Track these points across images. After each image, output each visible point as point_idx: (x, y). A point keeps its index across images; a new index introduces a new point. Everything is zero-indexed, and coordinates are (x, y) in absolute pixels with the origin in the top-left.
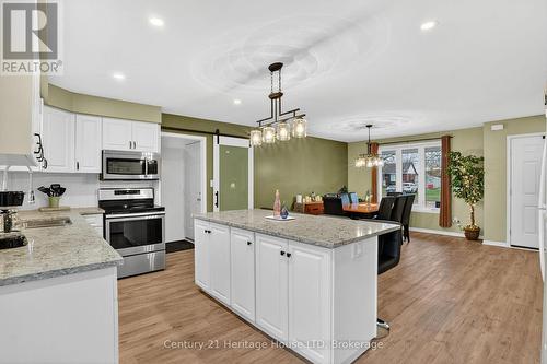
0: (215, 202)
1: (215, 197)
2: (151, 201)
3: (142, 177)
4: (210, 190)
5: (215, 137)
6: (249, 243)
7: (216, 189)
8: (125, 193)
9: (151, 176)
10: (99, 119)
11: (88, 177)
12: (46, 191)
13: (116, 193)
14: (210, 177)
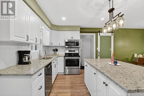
0: (98, 55)
1: (98, 53)
2: (78, 54)
3: (75, 47)
4: (97, 51)
5: (98, 33)
6: (95, 74)
7: (99, 50)
8: (71, 51)
9: (77, 47)
10: (64, 31)
11: (62, 47)
12: (54, 50)
13: (69, 51)
14: (97, 46)
